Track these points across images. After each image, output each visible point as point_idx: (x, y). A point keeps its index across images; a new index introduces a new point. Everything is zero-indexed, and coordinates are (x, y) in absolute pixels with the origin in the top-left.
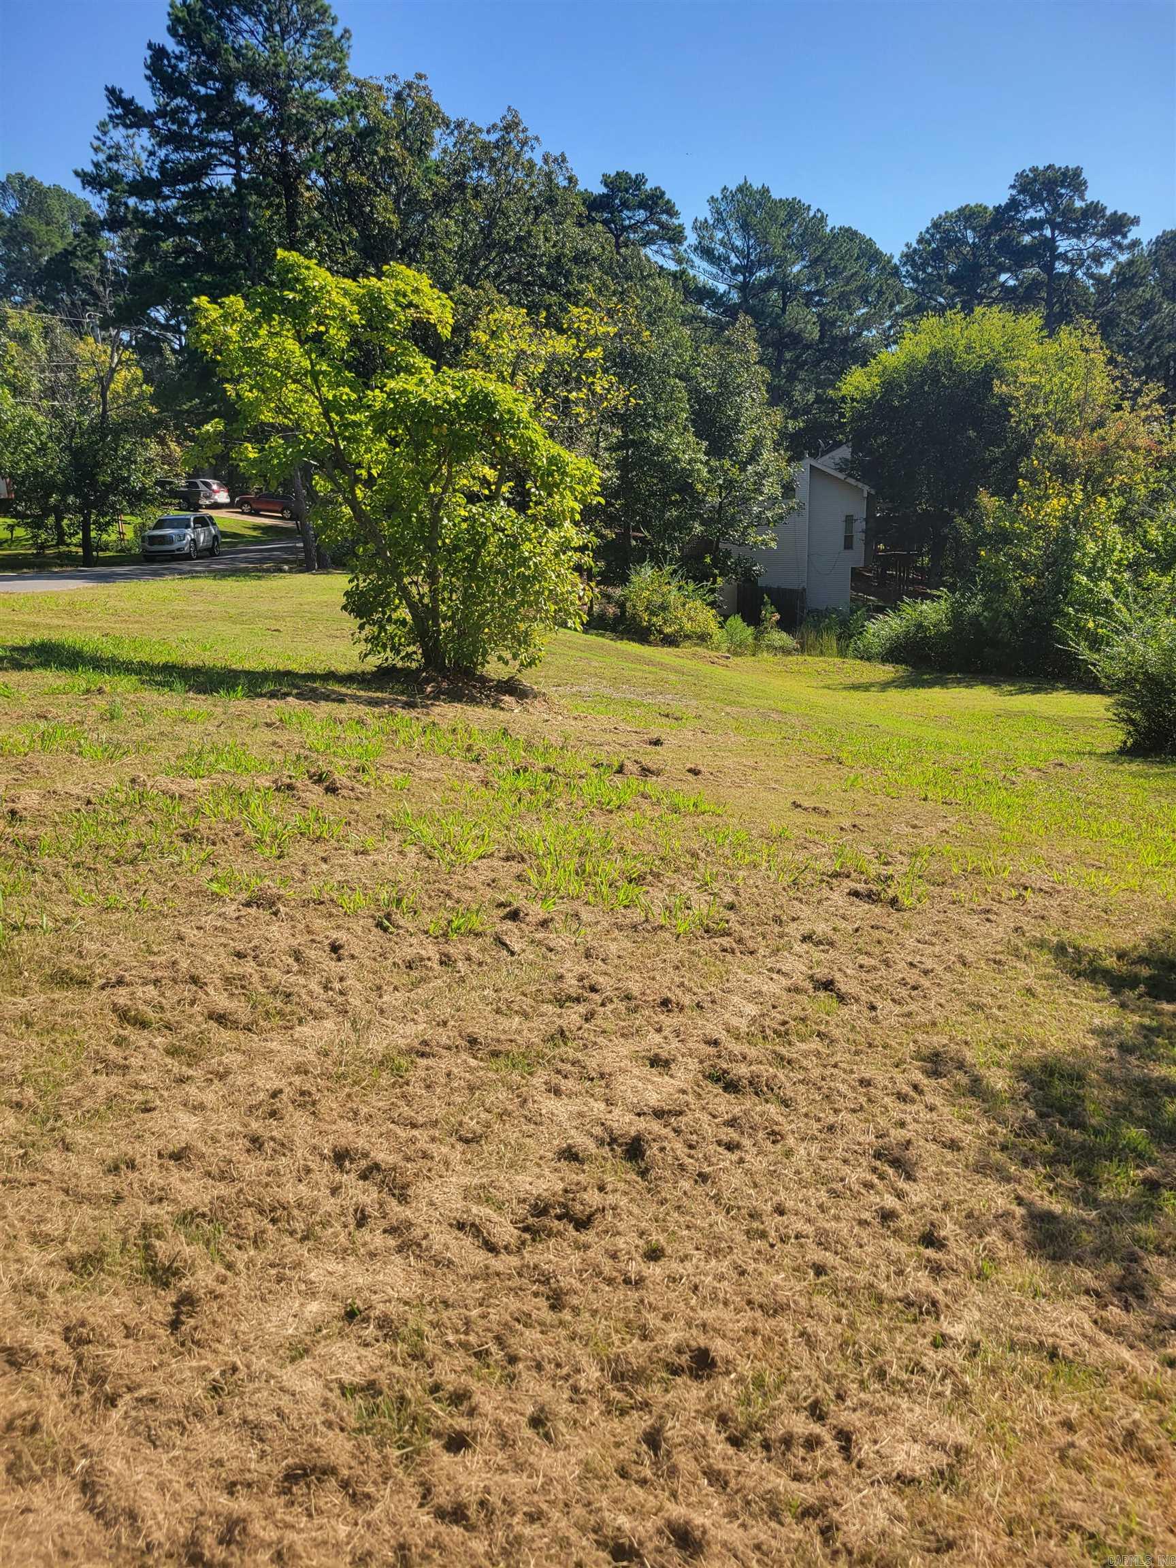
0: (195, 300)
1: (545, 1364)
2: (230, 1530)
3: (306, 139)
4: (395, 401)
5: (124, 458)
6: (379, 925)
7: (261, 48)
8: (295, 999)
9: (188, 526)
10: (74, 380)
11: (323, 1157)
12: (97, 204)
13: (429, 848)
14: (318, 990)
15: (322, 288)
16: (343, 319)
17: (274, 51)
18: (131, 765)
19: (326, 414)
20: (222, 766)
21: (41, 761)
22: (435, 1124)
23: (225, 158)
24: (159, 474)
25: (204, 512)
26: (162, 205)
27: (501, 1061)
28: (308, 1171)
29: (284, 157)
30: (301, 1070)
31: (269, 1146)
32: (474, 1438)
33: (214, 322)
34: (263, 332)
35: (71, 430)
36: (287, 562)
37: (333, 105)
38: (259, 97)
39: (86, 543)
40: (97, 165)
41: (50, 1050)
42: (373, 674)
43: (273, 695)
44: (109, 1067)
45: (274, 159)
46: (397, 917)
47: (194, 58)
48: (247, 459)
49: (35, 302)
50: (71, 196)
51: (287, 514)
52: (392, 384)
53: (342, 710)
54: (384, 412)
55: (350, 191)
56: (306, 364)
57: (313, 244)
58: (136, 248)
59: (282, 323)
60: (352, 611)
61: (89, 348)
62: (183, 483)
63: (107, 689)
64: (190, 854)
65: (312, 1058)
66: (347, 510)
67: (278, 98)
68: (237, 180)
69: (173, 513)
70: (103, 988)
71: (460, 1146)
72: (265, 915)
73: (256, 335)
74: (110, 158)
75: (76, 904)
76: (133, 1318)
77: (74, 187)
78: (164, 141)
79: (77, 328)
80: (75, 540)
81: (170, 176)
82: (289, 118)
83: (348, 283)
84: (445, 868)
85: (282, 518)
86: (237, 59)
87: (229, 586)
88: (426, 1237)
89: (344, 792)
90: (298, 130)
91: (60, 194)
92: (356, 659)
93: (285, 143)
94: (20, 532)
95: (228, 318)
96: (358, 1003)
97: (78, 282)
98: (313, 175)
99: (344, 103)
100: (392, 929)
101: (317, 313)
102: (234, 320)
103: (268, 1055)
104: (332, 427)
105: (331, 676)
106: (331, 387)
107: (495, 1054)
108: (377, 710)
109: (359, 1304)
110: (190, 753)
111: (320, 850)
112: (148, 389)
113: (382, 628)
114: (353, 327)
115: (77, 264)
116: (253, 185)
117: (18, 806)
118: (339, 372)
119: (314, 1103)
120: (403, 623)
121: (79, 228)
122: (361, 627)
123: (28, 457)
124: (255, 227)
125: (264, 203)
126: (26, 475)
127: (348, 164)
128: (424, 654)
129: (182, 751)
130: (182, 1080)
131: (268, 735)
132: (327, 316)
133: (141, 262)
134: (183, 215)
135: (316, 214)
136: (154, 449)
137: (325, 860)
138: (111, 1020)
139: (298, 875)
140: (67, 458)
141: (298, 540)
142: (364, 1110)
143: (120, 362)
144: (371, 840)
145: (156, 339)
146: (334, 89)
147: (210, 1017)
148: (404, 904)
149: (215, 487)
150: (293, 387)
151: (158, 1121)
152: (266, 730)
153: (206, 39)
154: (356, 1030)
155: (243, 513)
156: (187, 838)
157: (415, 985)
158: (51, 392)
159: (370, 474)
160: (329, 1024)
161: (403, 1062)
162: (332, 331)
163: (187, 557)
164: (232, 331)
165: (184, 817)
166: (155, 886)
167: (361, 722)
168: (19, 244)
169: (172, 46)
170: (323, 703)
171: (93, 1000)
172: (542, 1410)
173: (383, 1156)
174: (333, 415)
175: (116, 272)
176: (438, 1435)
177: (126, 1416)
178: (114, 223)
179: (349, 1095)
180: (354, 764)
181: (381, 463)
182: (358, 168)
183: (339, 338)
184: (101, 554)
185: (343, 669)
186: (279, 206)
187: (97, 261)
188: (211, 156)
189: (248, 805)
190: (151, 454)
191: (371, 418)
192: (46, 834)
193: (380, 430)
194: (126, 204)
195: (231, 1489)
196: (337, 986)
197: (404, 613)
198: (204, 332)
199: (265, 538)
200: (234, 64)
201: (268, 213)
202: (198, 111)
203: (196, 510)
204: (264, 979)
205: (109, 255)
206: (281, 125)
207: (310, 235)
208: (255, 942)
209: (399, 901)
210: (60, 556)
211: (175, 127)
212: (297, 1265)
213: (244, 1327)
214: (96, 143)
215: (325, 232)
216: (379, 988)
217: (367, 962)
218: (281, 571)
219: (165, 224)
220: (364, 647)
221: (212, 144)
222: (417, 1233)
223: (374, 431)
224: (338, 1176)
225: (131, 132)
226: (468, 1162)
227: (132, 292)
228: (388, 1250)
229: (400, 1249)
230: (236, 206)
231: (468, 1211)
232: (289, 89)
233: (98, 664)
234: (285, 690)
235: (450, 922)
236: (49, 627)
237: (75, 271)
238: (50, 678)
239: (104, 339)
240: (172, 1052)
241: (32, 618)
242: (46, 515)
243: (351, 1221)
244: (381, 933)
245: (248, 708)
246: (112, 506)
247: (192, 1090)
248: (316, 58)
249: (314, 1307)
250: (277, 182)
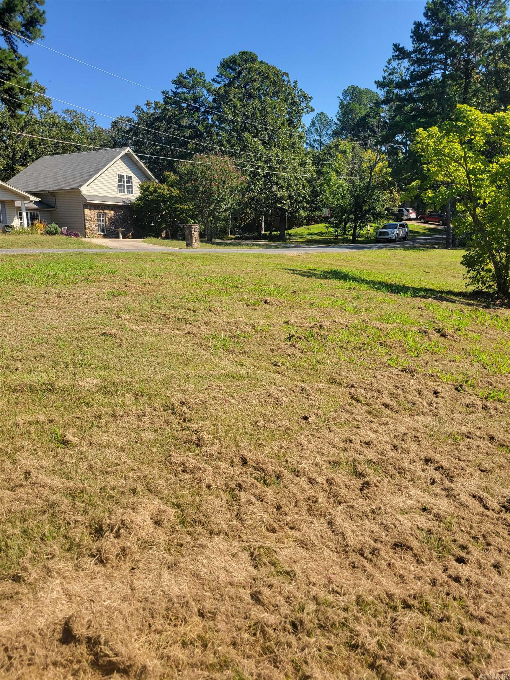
0: (417, 130)
1: (503, 551)
2: (374, 551)
3: (479, 52)
4: (503, 168)
5: (375, 199)
6: (457, 389)
7: (465, 14)
8: (416, 406)
9: (396, 228)
10: (360, 168)
11: (420, 459)
12: (381, 94)
13: (485, 365)
14: (426, 405)
15: (475, 119)
16: (483, 132)
17: (471, 14)
18: (363, 315)
19: (468, 176)
20: (398, 321)
21: (331, 310)
22: (469, 461)
23: (439, 66)
24: (388, 206)
25: (404, 222)
26: (408, 91)
27: (504, 449)
28: (414, 461)
29: (468, 61)
30: (416, 429)
31: (400, 450)
32: (468, 561)
33: (423, 139)
34: (444, 141)
35: (356, 188)
36: (437, 244)
37: (496, 33)
38: (460, 36)
39: (354, 235)
40: (384, 78)
41: (327, 401)
42: (470, 293)
43: (423, 297)
44: (346, 411)
45: (462, 63)
46: (465, 387)
47: (433, 24)
48: (428, 196)
49: (350, 137)
50: (371, 92)
51: (441, 223)
52: (502, 160)
53: (453, 306)
54: (496, 173)
55: (498, 73)
56: (462, 154)
57: (475, 99)
58: (394, 111)
59: (454, 137)
60: (465, 264)
61: (369, 154)
62: (397, 210)
63: (357, 288)
64: (382, 350)
65: (421, 426)
66: (470, 219)
67: (469, 36)
68: (444, 75)
69: (391, 222)
70: (346, 387)
71: (478, 472)
72: (408, 376)
73: (441, 143)
74: (390, 74)
75: (339, 359)
76: (348, 483)
77: (374, 88)
78: (414, 63)
79: (365, 146)
80: (350, 233)
81: (414, 77)
82: (473, 43)
83: (489, 116)
84: (491, 373)
85: (439, 225)
86: (453, 21)
87: (411, 253)
88: (459, 495)
89: (449, 337)
90: (476, 48)
91: (367, 91)
92: (464, 287)
93: (469, 55)
94: (331, 230)
95: (429, 137)
96: (442, 413)
97: (368, 127)
98: (480, 67)
99: (502, 32)
100: (462, 391)
101: (471, 131)
102: (433, 137)
103: (403, 422)
104: (469, 181)
105: (450, 292)
106: (472, 163)
107: (502, 446)
108: (470, 308)
109: (428, 507)
110: (386, 315)
111: (435, 357)
112: (389, 170)
113: (479, 273)
114: (488, 135)
115: (369, 120)
116: (452, 77)
117: (323, 324)
118: (478, 156)
119: (419, 441)
120: (490, 271)
121: (372, 105)
122: (469, 272)
123: (338, 200)
124: (448, 95)
125: (454, 83)
126: (336, 207)
127: (499, 60)
128: (497, 286)
129: (383, 313)
130: (370, 422)
131: (419, 312)
132: (476, 132)
133: (396, 116)
134: (417, 94)
135: (479, 85)
136: (387, 195)
137: (436, 361)
138: (348, 397)
139: (424, 364)
140: (352, 199)
141: (445, 235)
142: (439, 449)
143: (380, 159)
144: (458, 357)
145: (396, 148)
146: (498, 26)
147: (383, 405)
148: (469, 382)
149: (411, 211)
150: (454, 164)
151: (361, 432)
152: (418, 310)
153: (440, 15)
154: (440, 422)
155: (421, 222)
156: (381, 344)
157: (469, 413)
158: (350, 173)
159: (484, 202)
160: (429, 418)
161: (459, 438)
162: (477, 138)
163: (394, 241)
164: (431, 142)
165: (381, 337)
166: (367, 358)
167: (461, 311)
168: (348, 114)
169: (424, 21)
170: (445, 302)
171: (342, 390)
172: (498, 563)
173: (444, 464)
174: (471, 176)
175: (384, 122)
176: (453, 555)
177: (343, 509)
178: (387, 101)
179: (434, 443)
180: (456, 327)
181: (491, 197)
182: (504, 60)
183: (480, 141)
184: (359, 239)
185: (456, 290)
186: (461, 84)
187: (378, 118)
188: (434, 66)
189: (407, 336)
190: (386, 197)
191: (489, 176)
192: (331, 335)
193: (493, 182)
194: (393, 93)
195: (375, 541)
196: (435, 405)
197: (491, 266)
198: (419, 143)
199: (429, 233)
200: (451, 23)
201: (455, 88)
202: (431, 48)
203: (401, 221)
204: (405, 397)
205: (383, 115)
206: (469, 47)
207: (474, 95)
208: (404, 384)
209: (467, 381)
210: (343, 239)
211: (420, 56)
212: (406, 487)
213: (384, 499)
214: (385, 68)
215: (482, 93)
216: (452, 411)
217: (448, 400)
218: (434, 248)
219: (410, 99)
220: (468, 281)
221: (435, 61)
222: (455, 493)
223: (490, 183)
224: (425, 467)
225: (400, 61)
226: (482, 479)
227: (389, 129)
228: (442, 495)
229: (447, 496)
230: (441, 87)
231: (478, 492)
232: (475, 29)
233: (354, 279)
234: (428, 295)
235: (490, 394)
236: (337, 266)
237: (368, 123)
238: (336, 282)
239: (375, 150)
240: (369, 412)
241: (331, 262)
242: (341, 223)
243: (428, 481)
244: (457, 392)
245: (412, 301)
246: (367, 219)
247: (374, 425)
248: (491, 13)
249: (410, 502)
250: (462, 73)
